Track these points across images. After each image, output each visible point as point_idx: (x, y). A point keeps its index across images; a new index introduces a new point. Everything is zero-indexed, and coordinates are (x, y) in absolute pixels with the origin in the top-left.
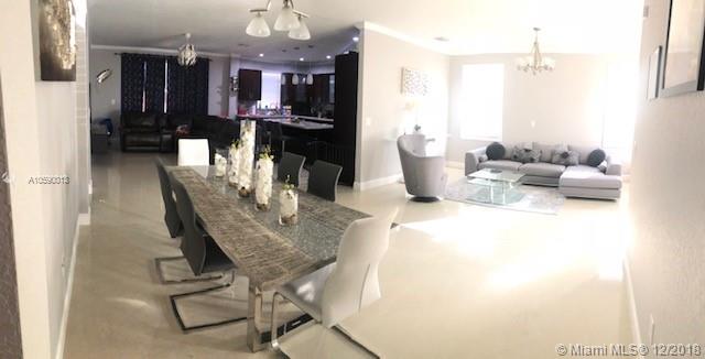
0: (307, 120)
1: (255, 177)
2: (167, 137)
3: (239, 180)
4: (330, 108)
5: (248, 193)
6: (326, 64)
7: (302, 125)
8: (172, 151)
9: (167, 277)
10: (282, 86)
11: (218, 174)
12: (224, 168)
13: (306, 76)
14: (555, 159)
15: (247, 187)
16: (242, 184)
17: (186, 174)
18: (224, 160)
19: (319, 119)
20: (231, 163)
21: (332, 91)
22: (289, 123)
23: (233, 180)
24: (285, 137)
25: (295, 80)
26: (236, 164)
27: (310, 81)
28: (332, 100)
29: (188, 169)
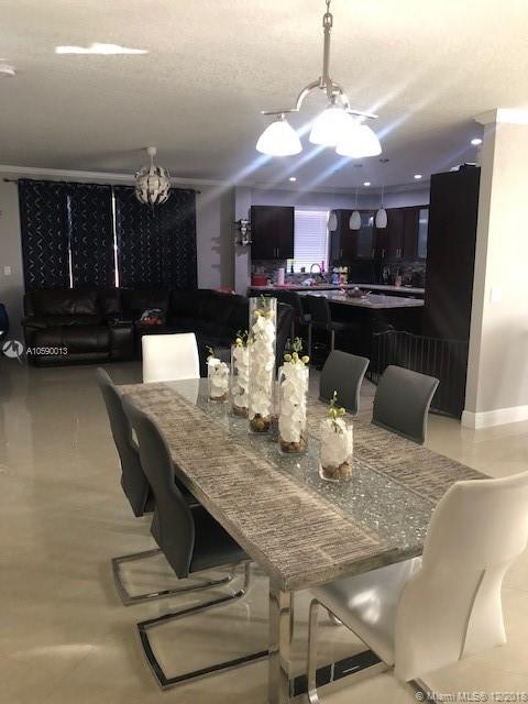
0: (376, 292)
1: (277, 396)
2: (122, 332)
3: (252, 402)
4: (419, 267)
5: (267, 424)
6: (414, 190)
7: (366, 301)
8: (132, 357)
9: (133, 591)
10: (332, 233)
11: (215, 394)
12: (225, 382)
13: (375, 213)
15: (265, 414)
16: (255, 409)
17: (157, 397)
18: (225, 368)
19: (398, 288)
20: (236, 373)
21: (424, 237)
22: (343, 299)
23: (242, 403)
24: (335, 324)
25: (355, 223)
26: (245, 374)
27: (382, 222)
28: (423, 253)
29: (161, 388)
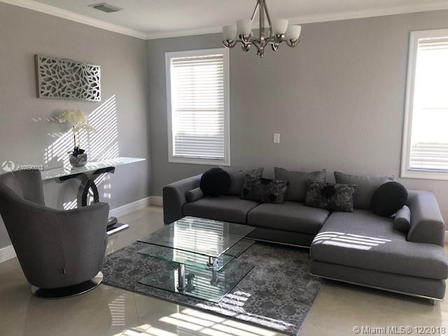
14: (310, 197)
